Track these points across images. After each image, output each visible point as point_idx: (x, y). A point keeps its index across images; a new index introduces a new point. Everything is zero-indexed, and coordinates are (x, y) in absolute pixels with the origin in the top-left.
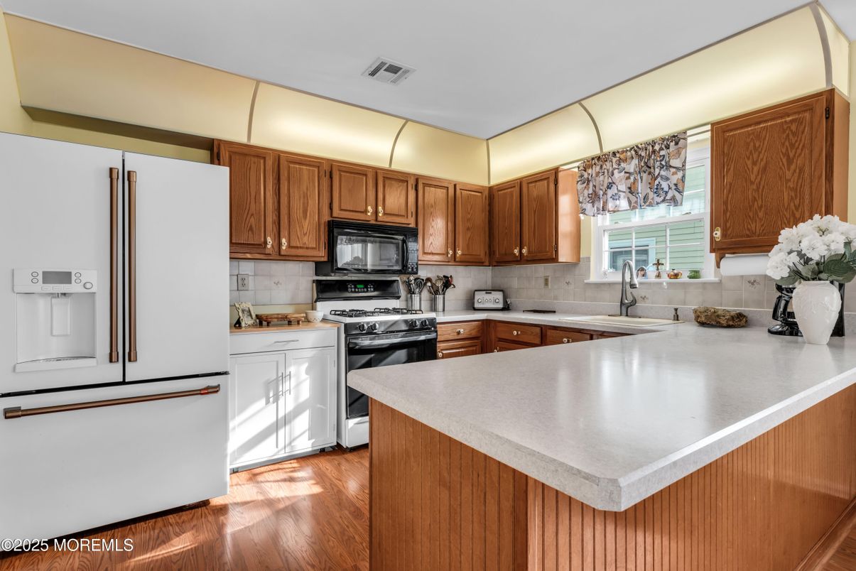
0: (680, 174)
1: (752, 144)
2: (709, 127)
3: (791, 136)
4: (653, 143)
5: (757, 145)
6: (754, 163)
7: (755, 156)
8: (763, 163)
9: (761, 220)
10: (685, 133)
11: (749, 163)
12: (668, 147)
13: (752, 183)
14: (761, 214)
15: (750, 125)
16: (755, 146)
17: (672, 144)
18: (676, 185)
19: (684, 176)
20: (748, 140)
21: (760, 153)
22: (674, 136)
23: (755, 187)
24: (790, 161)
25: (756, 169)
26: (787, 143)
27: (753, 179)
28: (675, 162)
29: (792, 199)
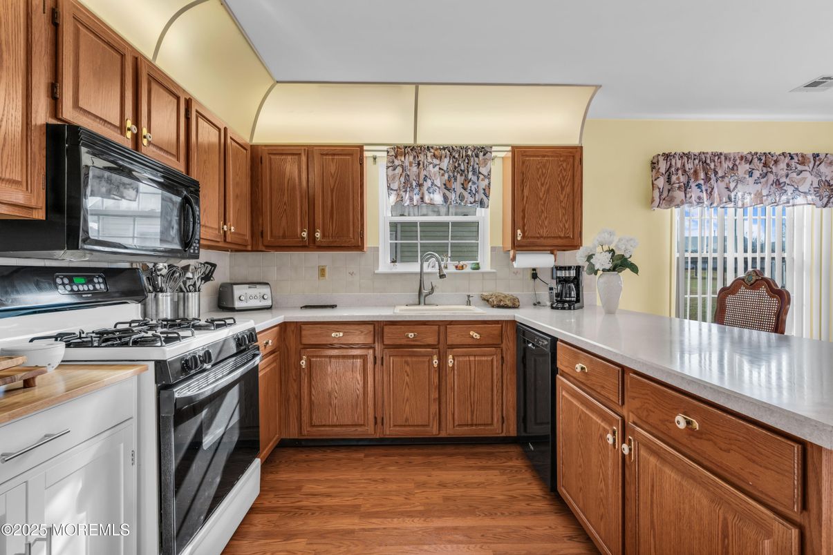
0: (486, 182)
1: (540, 170)
2: (509, 148)
3: (563, 171)
4: (467, 149)
5: (544, 172)
6: (542, 185)
7: (543, 180)
8: (548, 185)
9: (546, 227)
10: (491, 147)
11: (539, 184)
12: (477, 156)
13: (541, 199)
14: (546, 223)
15: (538, 156)
16: (542, 171)
17: (481, 154)
18: (484, 190)
19: (489, 184)
20: (538, 167)
21: (546, 178)
22: (483, 148)
23: (542, 202)
24: (563, 188)
25: (543, 189)
26: (561, 176)
27: (541, 196)
28: (484, 171)
29: (564, 215)
